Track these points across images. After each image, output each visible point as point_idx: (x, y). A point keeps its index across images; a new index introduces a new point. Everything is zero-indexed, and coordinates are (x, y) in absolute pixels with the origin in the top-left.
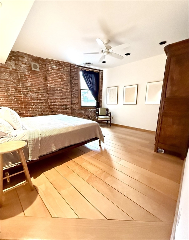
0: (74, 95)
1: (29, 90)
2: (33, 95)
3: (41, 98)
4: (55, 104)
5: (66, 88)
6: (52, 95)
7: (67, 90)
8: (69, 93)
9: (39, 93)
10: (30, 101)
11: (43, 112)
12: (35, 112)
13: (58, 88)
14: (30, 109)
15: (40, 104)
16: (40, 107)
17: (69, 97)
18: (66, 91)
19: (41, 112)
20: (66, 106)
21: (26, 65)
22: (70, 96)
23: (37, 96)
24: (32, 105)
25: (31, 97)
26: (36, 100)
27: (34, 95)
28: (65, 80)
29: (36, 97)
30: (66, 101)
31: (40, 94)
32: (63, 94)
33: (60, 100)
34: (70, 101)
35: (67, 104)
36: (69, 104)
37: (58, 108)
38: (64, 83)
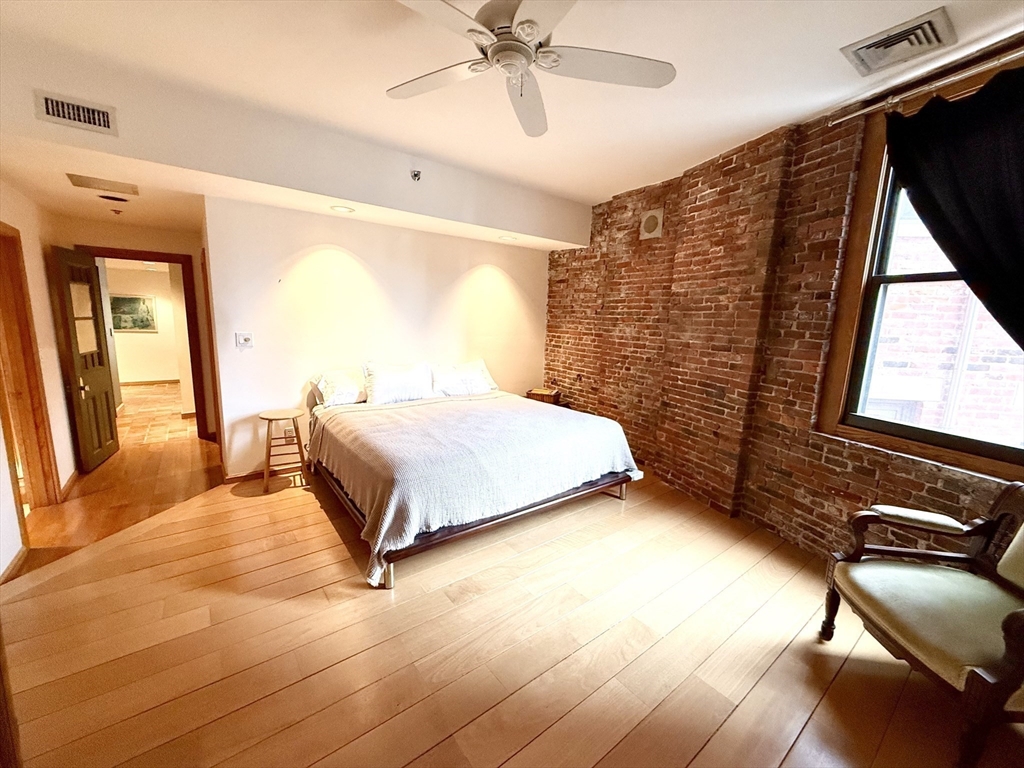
0: (794, 329)
1: (619, 314)
2: (628, 330)
3: (647, 343)
4: (679, 373)
5: (737, 289)
6: (677, 330)
7: (746, 296)
8: (753, 315)
9: (645, 323)
10: (616, 350)
11: (643, 399)
12: (621, 392)
13: (704, 292)
14: (611, 380)
15: (640, 364)
16: (640, 377)
17: (751, 341)
18: (737, 307)
19: (639, 395)
20: (722, 393)
21: (626, 232)
22: (749, 334)
23: (639, 332)
24: (619, 364)
25: (622, 338)
26: (632, 349)
27: (630, 331)
28: (739, 242)
29: (634, 338)
30: (724, 365)
31: (648, 327)
32: (721, 324)
33: (703, 354)
34: (747, 367)
35: (727, 382)
36: (737, 385)
37: (685, 395)
38: (733, 265)
